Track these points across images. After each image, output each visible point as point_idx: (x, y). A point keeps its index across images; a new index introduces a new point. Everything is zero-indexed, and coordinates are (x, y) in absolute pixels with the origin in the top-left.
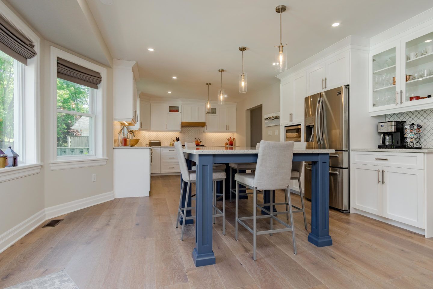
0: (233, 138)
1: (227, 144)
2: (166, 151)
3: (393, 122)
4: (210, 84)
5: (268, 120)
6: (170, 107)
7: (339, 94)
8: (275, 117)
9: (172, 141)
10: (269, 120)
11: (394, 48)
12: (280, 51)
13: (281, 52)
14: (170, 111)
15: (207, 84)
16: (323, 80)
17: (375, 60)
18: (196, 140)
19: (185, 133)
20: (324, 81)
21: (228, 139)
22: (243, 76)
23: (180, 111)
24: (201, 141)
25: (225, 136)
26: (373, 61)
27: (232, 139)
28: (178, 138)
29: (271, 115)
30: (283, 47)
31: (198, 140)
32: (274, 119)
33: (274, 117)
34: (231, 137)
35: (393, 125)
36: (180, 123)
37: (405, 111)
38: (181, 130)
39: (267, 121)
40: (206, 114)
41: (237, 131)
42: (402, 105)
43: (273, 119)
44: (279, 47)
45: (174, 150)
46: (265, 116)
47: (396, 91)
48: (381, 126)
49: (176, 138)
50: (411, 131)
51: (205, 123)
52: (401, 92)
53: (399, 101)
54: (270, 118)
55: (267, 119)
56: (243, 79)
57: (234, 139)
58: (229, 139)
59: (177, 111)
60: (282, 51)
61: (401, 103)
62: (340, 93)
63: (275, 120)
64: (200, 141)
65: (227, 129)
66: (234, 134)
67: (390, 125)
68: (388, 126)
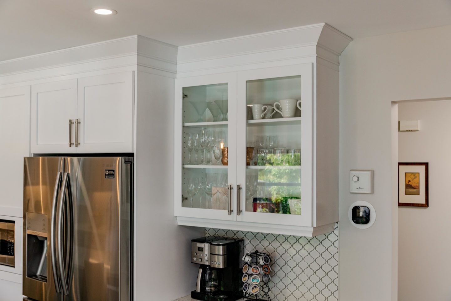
3: (221, 247)
7: (109, 175)
16: (71, 122)
17: (186, 96)
20: (74, 126)
26: (183, 98)
35: (221, 253)
42: (239, 218)
47: (229, 183)
48: (199, 250)
50: (255, 270)
52: (239, 188)
53: (235, 207)
61: (239, 212)
62: (112, 172)
67: (217, 254)
68: (212, 254)
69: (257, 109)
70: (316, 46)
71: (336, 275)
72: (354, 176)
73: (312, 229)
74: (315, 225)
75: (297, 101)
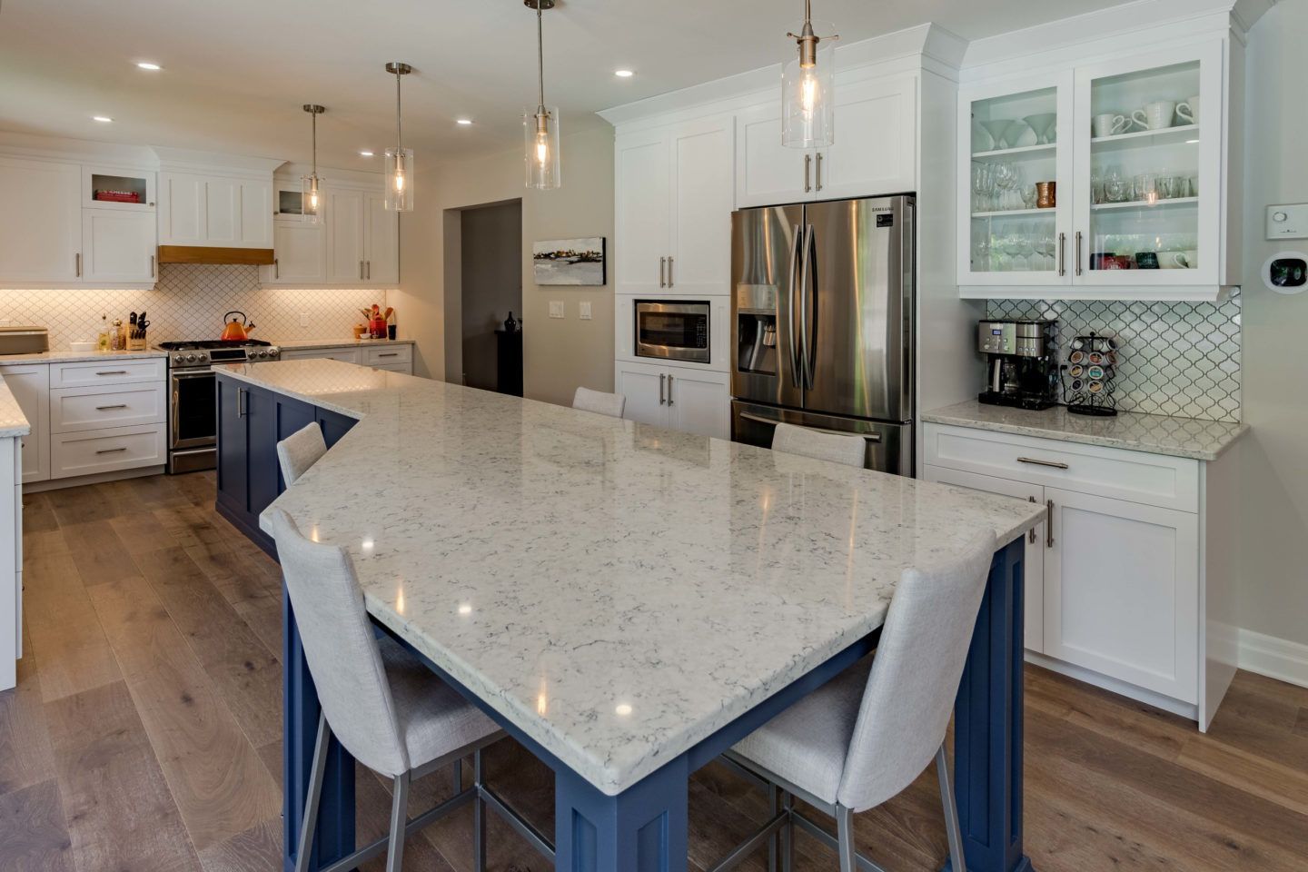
0: (385, 310)
1: (364, 331)
2: (84, 378)
3: (1036, 327)
4: (321, 109)
5: (548, 260)
6: (95, 178)
7: (884, 222)
8: (581, 254)
9: (110, 326)
10: (555, 262)
11: (1055, 88)
12: (802, 62)
13: (808, 66)
14: (96, 196)
15: (307, 108)
18: (230, 319)
19: (176, 290)
21: (366, 313)
22: (541, 120)
23: (150, 197)
24: (252, 326)
25: (356, 300)
27: (382, 312)
28: (143, 316)
29: (564, 246)
30: (815, 40)
31: (240, 319)
32: (578, 261)
33: (575, 255)
34: (376, 302)
35: (1034, 334)
36: (154, 253)
37: (1081, 299)
38: (155, 280)
39: (547, 265)
40: (276, 213)
41: (400, 283)
42: (1077, 281)
43: (572, 263)
44: (800, 42)
45: (123, 373)
46: (533, 244)
48: (996, 335)
49: (133, 314)
50: (1096, 359)
51: (273, 250)
52: (1079, 237)
53: (1071, 265)
54: (558, 255)
55: (547, 256)
56: (542, 134)
57: (389, 311)
58: (368, 310)
59: (138, 197)
60: (814, 59)
61: (1079, 271)
62: (889, 218)
63: (582, 264)
64: (248, 323)
65: (365, 275)
66: (388, 291)
67: (1026, 335)
68: (1019, 337)
69: (1104, 122)
70: (1228, 13)
71: (1237, 367)
72: (1277, 213)
73: (1217, 290)
74: (1224, 283)
75: (1176, 104)
